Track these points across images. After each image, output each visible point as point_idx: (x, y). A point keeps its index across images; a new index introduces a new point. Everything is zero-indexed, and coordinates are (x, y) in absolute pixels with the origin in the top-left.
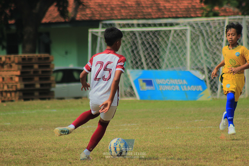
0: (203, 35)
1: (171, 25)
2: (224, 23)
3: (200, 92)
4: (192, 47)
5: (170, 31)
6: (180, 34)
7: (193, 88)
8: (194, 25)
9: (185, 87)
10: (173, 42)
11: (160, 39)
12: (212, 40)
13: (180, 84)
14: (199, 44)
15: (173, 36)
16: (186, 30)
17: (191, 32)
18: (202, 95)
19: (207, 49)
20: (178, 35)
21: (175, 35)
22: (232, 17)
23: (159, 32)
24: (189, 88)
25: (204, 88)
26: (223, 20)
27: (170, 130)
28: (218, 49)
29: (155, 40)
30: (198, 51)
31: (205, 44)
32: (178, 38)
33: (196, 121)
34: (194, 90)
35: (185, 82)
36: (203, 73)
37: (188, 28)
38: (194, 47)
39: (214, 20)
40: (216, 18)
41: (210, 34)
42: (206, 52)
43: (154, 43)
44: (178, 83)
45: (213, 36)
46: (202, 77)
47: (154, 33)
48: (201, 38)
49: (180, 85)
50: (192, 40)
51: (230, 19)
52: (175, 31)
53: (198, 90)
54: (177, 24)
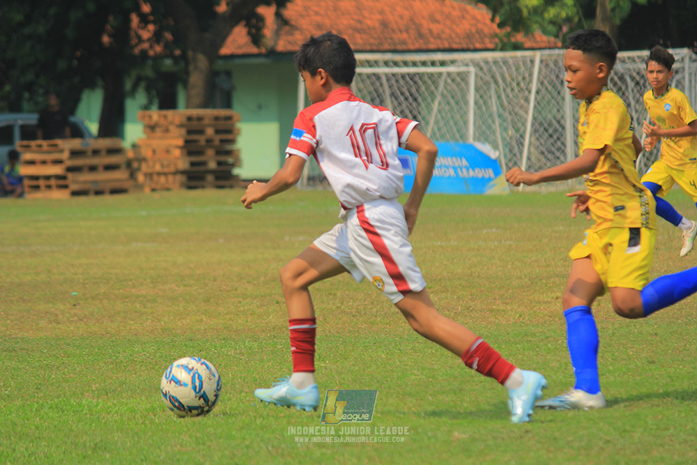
0: (496, 82)
1: (443, 64)
2: (532, 62)
3: (490, 179)
4: (476, 103)
5: (440, 74)
6: (458, 79)
7: (479, 173)
8: (482, 64)
9: (464, 171)
10: (445, 92)
11: (423, 88)
12: (512, 90)
13: (457, 164)
14: (490, 97)
15: (446, 82)
16: (468, 72)
17: (476, 75)
18: (493, 186)
19: (502, 105)
20: (453, 80)
21: (449, 81)
22: (547, 52)
23: (421, 75)
24: (471, 173)
25: (497, 173)
26: (530, 56)
27: (442, 247)
28: (522, 107)
29: (414, 90)
30: (488, 108)
31: (499, 97)
32: (454, 86)
33: (485, 231)
34: (480, 175)
35: (465, 162)
36: (496, 147)
37: (472, 69)
38: (481, 102)
39: (516, 57)
40: (519, 54)
41: (508, 79)
42: (501, 110)
43: (411, 95)
44: (454, 163)
45: (514, 84)
46: (494, 155)
47: (412, 76)
48: (493, 86)
49: (455, 169)
50: (477, 89)
51: (542, 55)
52: (449, 74)
53: (487, 176)
54: (453, 62)
